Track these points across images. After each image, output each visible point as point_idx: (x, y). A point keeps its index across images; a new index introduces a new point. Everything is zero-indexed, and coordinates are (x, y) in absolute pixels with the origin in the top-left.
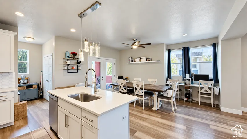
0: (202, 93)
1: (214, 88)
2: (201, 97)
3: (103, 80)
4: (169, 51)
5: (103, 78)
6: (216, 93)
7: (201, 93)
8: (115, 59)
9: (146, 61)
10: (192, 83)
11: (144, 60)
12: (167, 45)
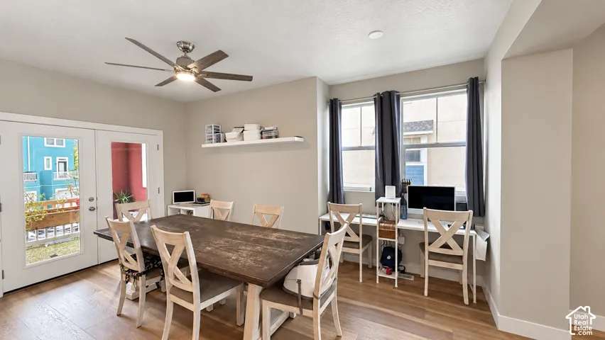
0: (433, 256)
1: (471, 238)
2: (429, 266)
3: (92, 209)
4: (334, 108)
5: (93, 204)
6: (480, 254)
7: (430, 253)
8: (161, 133)
9: (262, 138)
10: (404, 216)
11: (252, 135)
12: (330, 87)
